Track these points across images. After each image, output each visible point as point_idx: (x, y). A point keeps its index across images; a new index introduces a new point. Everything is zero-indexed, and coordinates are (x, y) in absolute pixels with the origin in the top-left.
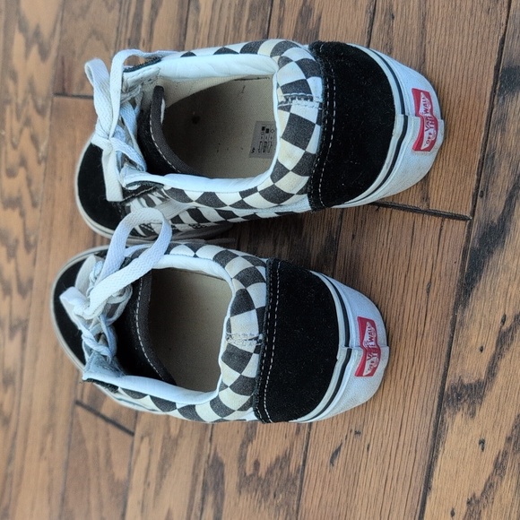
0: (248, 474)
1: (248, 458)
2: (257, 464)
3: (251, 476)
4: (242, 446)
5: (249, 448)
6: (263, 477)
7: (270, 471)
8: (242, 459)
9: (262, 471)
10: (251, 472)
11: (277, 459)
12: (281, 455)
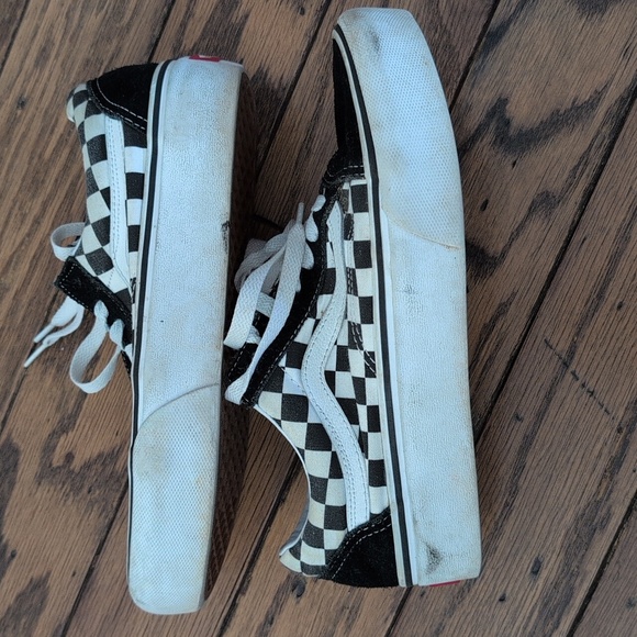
0: (55, 465)
1: (58, 449)
2: (69, 457)
3: (59, 467)
4: (51, 435)
5: (62, 439)
6: (77, 470)
7: (87, 466)
8: (48, 449)
9: (77, 464)
10: (61, 463)
11: (100, 455)
12: (106, 452)
